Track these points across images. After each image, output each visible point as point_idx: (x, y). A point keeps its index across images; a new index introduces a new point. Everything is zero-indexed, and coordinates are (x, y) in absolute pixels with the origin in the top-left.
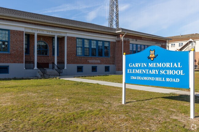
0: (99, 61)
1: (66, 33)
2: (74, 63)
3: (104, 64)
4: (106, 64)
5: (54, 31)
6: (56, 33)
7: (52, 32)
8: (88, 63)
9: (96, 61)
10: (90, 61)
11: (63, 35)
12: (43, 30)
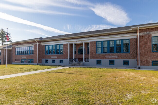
0: (116, 57)
1: (89, 40)
2: (94, 58)
3: (122, 59)
4: (124, 58)
5: (82, 40)
6: (83, 41)
7: (81, 41)
8: (106, 58)
9: (113, 57)
10: (107, 57)
11: (87, 41)
12: (77, 41)
